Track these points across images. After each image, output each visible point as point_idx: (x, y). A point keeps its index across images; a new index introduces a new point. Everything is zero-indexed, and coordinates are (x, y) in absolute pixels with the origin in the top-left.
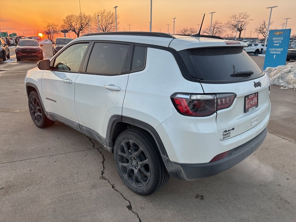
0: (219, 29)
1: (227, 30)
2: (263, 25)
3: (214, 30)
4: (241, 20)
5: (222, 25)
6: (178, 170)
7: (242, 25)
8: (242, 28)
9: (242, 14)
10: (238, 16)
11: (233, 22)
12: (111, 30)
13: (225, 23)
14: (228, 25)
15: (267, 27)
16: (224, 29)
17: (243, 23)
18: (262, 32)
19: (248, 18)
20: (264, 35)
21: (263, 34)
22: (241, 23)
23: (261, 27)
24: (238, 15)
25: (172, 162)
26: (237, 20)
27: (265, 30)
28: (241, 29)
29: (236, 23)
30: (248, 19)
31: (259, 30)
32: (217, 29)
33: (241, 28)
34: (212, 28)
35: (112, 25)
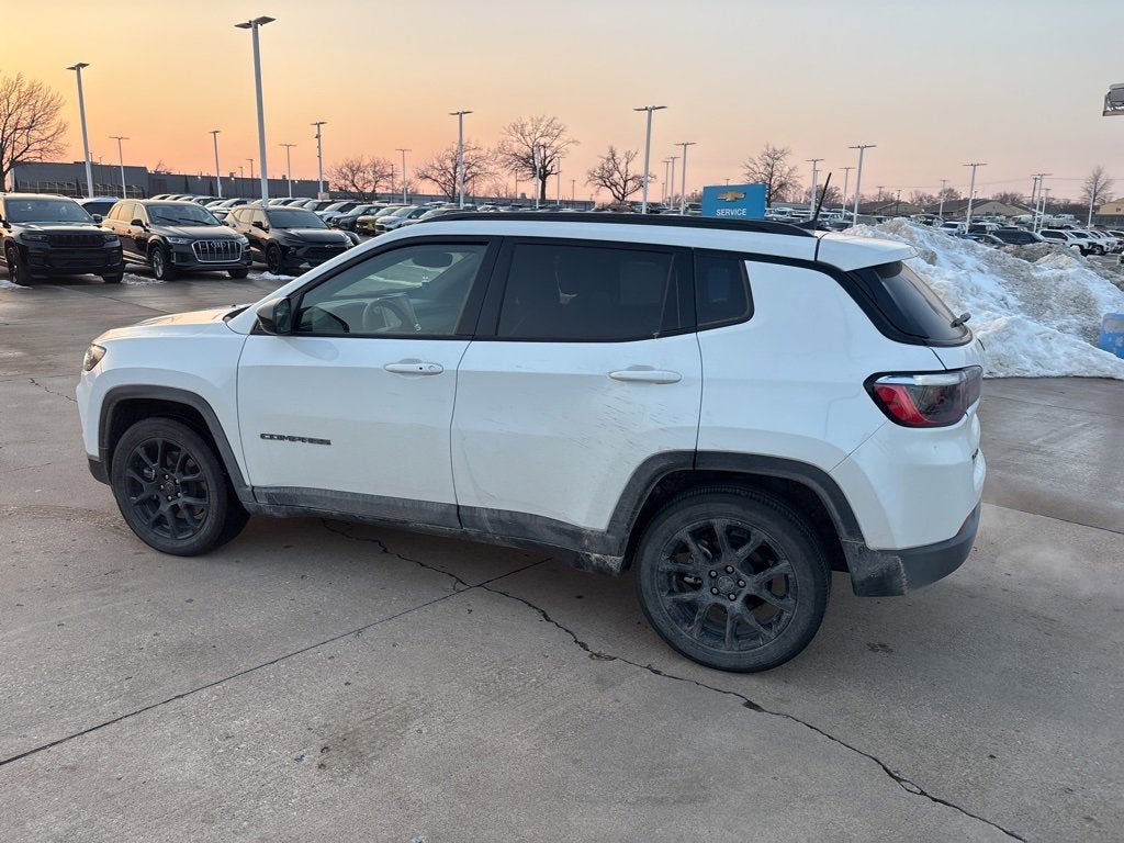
0: (475, 169)
1: (499, 171)
2: (608, 160)
3: (455, 168)
4: (542, 141)
5: (483, 153)
6: (888, 570)
7: (546, 158)
8: (549, 168)
9: (542, 120)
10: (528, 129)
11: (516, 145)
12: (31, 155)
13: (492, 150)
14: (501, 157)
15: (622, 168)
16: (491, 169)
17: (548, 153)
18: (608, 184)
19: (561, 136)
20: (616, 192)
21: (613, 188)
22: (542, 151)
23: (606, 166)
24: (530, 123)
25: (873, 552)
26: (528, 139)
27: (616, 176)
28: (545, 171)
29: (526, 149)
30: (564, 137)
31: (600, 177)
32: (468, 168)
33: (544, 167)
34: (449, 164)
35: (35, 134)
